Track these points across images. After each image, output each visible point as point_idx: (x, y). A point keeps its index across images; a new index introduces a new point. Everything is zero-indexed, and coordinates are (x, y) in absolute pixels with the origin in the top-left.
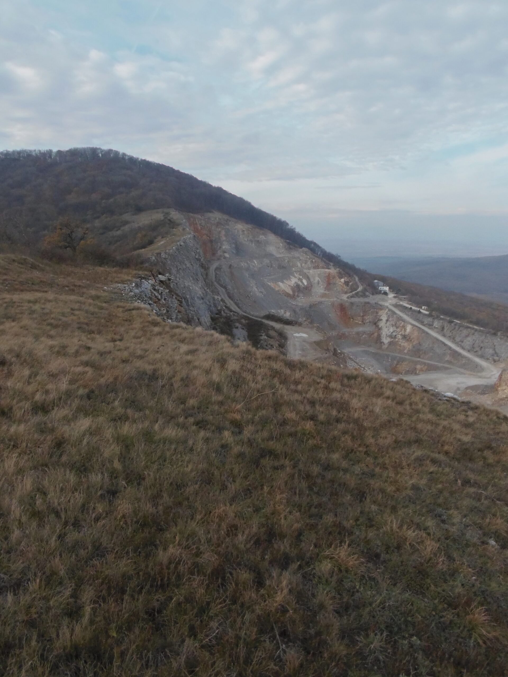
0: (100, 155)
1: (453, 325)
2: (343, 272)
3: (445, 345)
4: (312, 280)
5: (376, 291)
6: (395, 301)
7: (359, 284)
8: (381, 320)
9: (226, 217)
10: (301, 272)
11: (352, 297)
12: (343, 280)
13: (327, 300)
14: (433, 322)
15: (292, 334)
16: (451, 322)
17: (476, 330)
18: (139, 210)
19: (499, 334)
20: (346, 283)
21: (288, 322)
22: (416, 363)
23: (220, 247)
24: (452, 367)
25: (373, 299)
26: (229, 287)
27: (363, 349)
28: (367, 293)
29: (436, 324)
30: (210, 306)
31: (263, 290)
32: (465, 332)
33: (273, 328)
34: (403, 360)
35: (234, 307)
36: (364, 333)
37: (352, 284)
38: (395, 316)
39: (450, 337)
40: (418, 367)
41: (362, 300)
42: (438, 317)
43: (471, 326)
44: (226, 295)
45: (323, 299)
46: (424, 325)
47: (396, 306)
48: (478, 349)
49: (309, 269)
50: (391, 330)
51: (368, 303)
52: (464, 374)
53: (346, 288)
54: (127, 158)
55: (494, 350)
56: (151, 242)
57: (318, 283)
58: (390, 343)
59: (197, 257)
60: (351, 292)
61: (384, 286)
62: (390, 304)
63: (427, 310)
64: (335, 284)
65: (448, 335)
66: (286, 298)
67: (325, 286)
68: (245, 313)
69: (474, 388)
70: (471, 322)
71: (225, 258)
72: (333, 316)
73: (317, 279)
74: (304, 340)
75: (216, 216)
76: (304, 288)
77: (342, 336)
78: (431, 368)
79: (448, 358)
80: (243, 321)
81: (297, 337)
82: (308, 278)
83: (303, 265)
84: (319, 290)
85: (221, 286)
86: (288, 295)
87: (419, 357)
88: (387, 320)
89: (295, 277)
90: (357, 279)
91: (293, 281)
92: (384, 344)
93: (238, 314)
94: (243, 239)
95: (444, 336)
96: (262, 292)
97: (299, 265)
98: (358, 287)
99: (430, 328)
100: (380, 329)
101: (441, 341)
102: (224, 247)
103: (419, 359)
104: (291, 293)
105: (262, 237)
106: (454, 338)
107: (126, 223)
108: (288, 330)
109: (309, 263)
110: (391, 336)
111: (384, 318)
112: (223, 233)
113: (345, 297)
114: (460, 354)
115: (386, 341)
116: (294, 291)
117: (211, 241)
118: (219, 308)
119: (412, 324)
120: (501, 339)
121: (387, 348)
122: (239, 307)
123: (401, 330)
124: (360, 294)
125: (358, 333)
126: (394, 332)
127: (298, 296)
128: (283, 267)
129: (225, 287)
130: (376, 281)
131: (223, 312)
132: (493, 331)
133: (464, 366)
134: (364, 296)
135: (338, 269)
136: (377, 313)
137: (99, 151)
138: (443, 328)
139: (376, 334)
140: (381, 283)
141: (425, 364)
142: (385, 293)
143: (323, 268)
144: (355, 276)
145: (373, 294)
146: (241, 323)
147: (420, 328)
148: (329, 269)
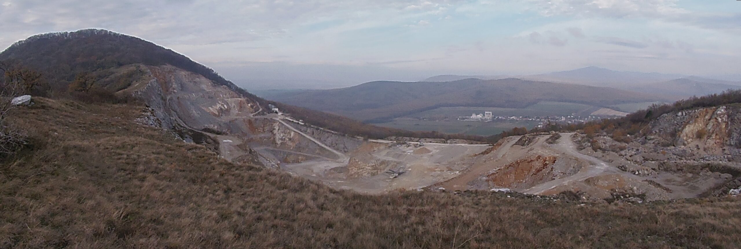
0: (96, 33)
1: (319, 130)
2: (249, 100)
3: (315, 143)
4: (230, 105)
5: (270, 111)
6: (282, 117)
7: (260, 107)
8: (275, 129)
9: (174, 67)
10: (223, 101)
11: (255, 115)
12: (249, 105)
13: (240, 117)
14: (307, 129)
15: (222, 141)
16: (317, 129)
17: (333, 133)
18: (120, 65)
19: (346, 135)
20: (252, 107)
21: (218, 133)
22: (299, 155)
23: (171, 87)
24: (321, 157)
25: (269, 116)
26: (178, 111)
27: (265, 148)
28: (265, 113)
29: (309, 130)
30: (169, 124)
31: (199, 112)
32: (327, 135)
33: (209, 137)
34: (290, 154)
35: (183, 124)
36: (265, 138)
37: (256, 107)
38: (283, 126)
39: (318, 138)
40: (300, 158)
41: (262, 117)
42: (310, 127)
43: (330, 131)
44: (177, 117)
45: (238, 117)
46: (301, 132)
47: (283, 120)
48: (335, 145)
49: (228, 98)
50: (282, 135)
51: (267, 119)
52: (328, 161)
53: (252, 110)
54: (112, 34)
55: (344, 145)
56: (129, 85)
57: (234, 107)
58: (281, 143)
59: (159, 93)
60: (255, 112)
61: (275, 108)
62: (280, 119)
63: (302, 122)
64: (245, 107)
65: (316, 137)
66: (214, 117)
67: (239, 108)
68: (190, 127)
69: (335, 169)
70: (329, 129)
71: (174, 92)
72: (245, 128)
73: (233, 104)
74: (230, 144)
75: (168, 67)
76: (225, 110)
77: (250, 140)
78: (308, 159)
79: (317, 151)
80: (190, 133)
81: (225, 142)
82: (227, 104)
83: (224, 96)
84: (235, 111)
85: (173, 110)
86: (215, 115)
87: (300, 152)
88: (279, 129)
89: (220, 104)
90: (258, 104)
91: (218, 106)
92: (278, 144)
93: (186, 128)
94: (185, 80)
95: (314, 138)
96: (199, 114)
97: (222, 96)
98: (259, 109)
99: (306, 134)
100: (275, 135)
101: (313, 141)
102: (173, 86)
103: (300, 153)
104: (217, 114)
105: (198, 79)
106: (320, 139)
107: (112, 73)
108: (219, 137)
109: (228, 94)
110: (282, 139)
111: (277, 128)
112: (173, 77)
113: (251, 115)
114: (324, 149)
115: (279, 142)
116: (219, 113)
117: (166, 82)
118: (174, 125)
119: (294, 131)
120: (348, 138)
121: (280, 147)
122: (186, 124)
123: (288, 135)
124: (261, 113)
125: (261, 138)
126: (283, 136)
127: (222, 116)
128: (212, 98)
129: (175, 111)
130: (270, 105)
131: (176, 128)
132: (342, 134)
133: (328, 156)
134: (263, 114)
135: (246, 98)
136: (272, 125)
137: (95, 31)
138: (313, 133)
139: (272, 138)
140: (273, 106)
141: (304, 156)
142: (276, 112)
143: (237, 97)
144: (257, 102)
145: (269, 113)
146: (188, 134)
147: (299, 133)
148: (241, 98)
